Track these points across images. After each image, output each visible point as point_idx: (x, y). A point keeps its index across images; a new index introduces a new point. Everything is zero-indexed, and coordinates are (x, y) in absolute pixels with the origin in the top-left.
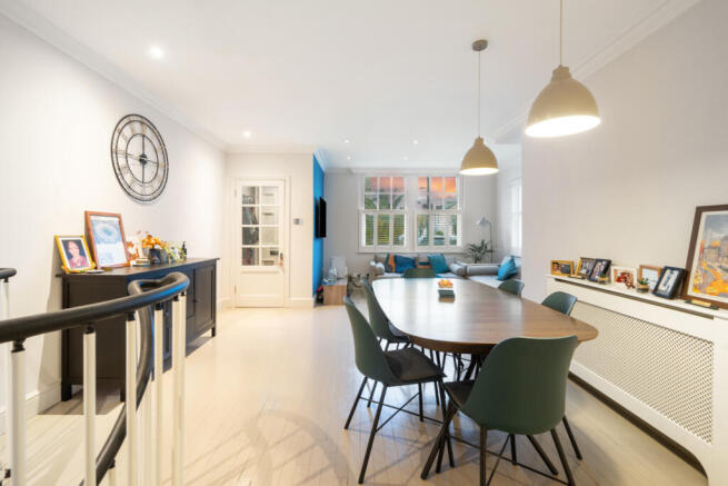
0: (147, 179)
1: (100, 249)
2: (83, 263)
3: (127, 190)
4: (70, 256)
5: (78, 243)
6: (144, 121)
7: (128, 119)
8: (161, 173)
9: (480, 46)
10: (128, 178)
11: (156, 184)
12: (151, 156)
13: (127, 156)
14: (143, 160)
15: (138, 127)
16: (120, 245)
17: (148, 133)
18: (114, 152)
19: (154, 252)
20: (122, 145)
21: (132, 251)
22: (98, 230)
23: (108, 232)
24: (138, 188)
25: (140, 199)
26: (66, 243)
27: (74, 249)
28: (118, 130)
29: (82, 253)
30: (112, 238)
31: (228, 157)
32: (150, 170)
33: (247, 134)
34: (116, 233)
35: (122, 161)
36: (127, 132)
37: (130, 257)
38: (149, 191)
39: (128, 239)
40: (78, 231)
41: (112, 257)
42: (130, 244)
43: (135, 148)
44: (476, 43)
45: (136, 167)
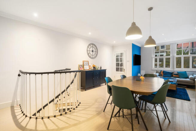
0: (93, 54)
1: (85, 67)
2: (82, 69)
3: (90, 57)
4: (80, 68)
5: (82, 66)
6: (93, 44)
7: (90, 45)
8: (96, 53)
9: (150, 9)
10: (90, 55)
11: (95, 55)
12: (94, 50)
13: (90, 51)
14: (93, 51)
15: (92, 46)
16: (88, 66)
17: (94, 46)
18: (87, 51)
19: (94, 67)
20: (89, 49)
21: (91, 67)
22: (85, 63)
23: (86, 64)
24: (92, 56)
25: (92, 58)
26: (80, 66)
27: (81, 67)
28: (88, 47)
29: (82, 67)
30: (87, 65)
31: (113, 47)
32: (94, 53)
33: (114, 42)
34: (87, 64)
35: (89, 52)
36: (90, 47)
37: (90, 68)
38: (94, 56)
39: (90, 65)
40: (82, 64)
41: (87, 68)
42: (90, 66)
43: (91, 49)
44: (148, 9)
45: (91, 53)
